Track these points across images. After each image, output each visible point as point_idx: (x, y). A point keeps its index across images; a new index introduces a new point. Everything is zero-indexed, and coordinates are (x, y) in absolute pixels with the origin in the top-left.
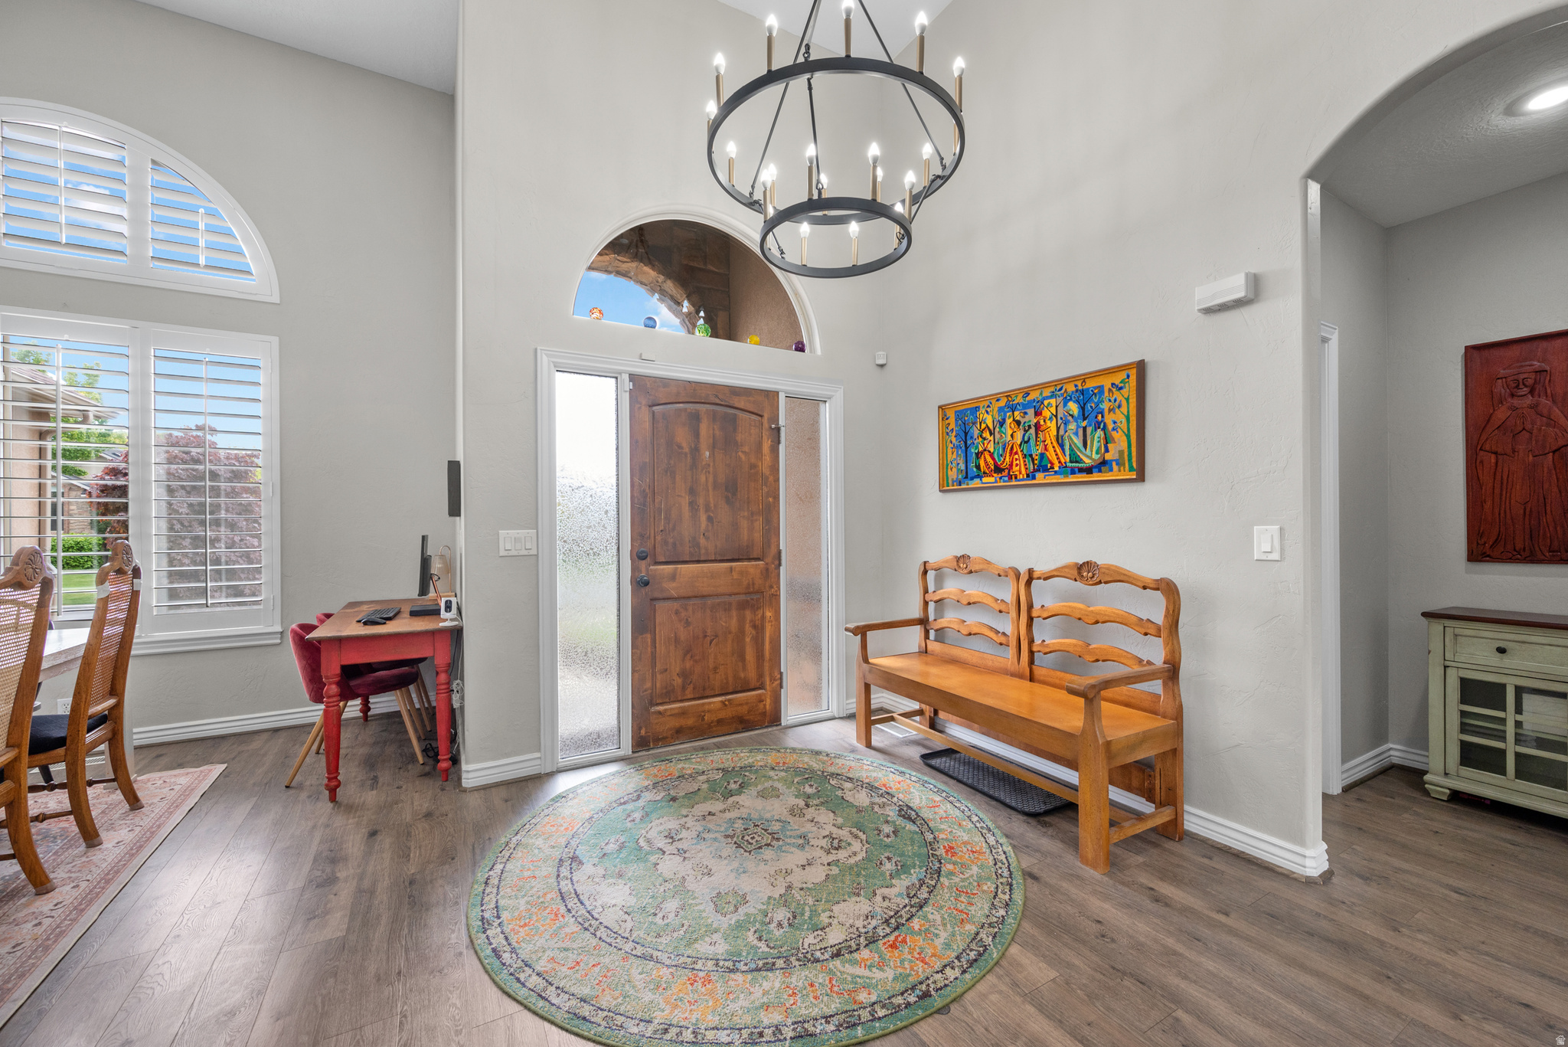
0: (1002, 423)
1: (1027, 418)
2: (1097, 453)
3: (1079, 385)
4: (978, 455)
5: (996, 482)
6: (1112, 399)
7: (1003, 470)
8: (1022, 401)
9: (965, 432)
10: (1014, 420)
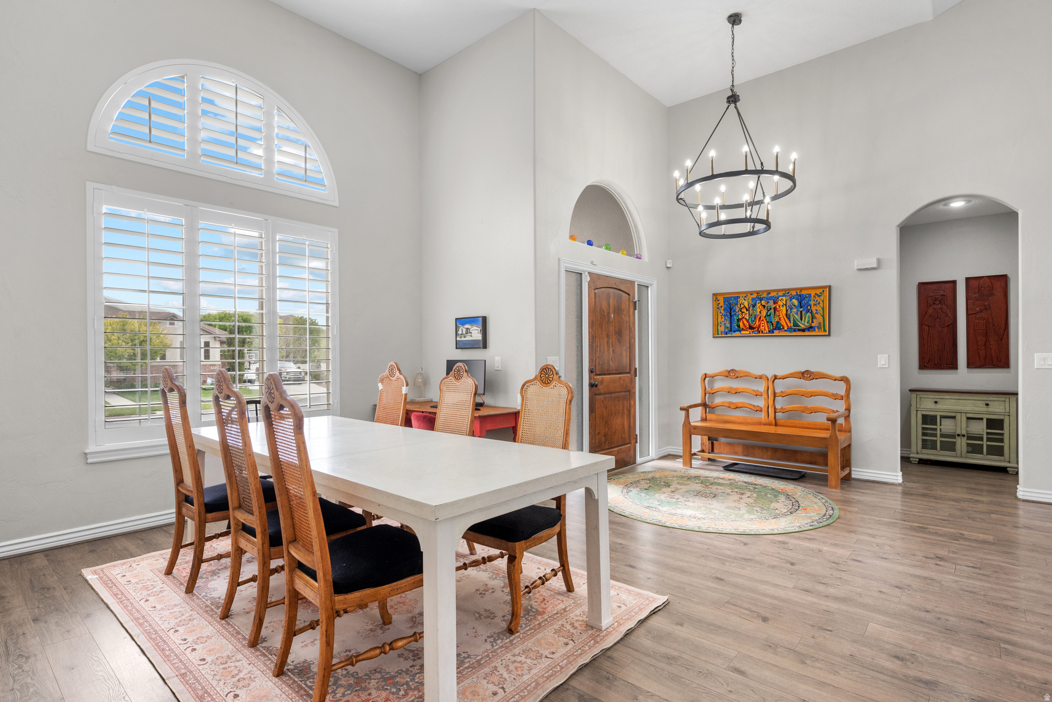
0: (754, 306)
1: (769, 304)
2: (808, 323)
3: (799, 292)
4: (739, 320)
5: (750, 333)
6: (816, 300)
7: (755, 328)
8: (766, 296)
9: (730, 308)
10: (761, 305)
